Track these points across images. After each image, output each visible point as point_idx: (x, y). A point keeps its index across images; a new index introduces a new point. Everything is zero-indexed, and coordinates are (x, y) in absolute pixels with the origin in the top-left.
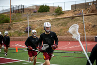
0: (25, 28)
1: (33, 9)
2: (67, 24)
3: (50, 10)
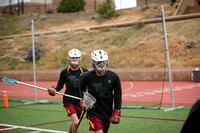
0: (26, 49)
1: (45, 5)
2: (126, 39)
3: (86, 7)
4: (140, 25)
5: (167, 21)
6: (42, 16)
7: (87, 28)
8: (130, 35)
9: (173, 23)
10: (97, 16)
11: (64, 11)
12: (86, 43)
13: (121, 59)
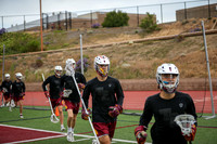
1: (91, 21)
2: (167, 52)
10: (139, 30)
11: (109, 26)
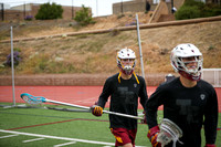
0: (5, 55)
1: (24, 12)
2: (101, 46)
3: (63, 15)
4: (115, 32)
5: (141, 28)
6: (21, 23)
7: (65, 35)
8: (106, 42)
9: (147, 31)
10: (74, 23)
11: (42, 19)
12: (63, 49)
13: (97, 65)
